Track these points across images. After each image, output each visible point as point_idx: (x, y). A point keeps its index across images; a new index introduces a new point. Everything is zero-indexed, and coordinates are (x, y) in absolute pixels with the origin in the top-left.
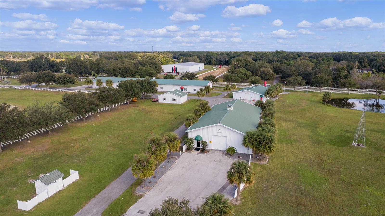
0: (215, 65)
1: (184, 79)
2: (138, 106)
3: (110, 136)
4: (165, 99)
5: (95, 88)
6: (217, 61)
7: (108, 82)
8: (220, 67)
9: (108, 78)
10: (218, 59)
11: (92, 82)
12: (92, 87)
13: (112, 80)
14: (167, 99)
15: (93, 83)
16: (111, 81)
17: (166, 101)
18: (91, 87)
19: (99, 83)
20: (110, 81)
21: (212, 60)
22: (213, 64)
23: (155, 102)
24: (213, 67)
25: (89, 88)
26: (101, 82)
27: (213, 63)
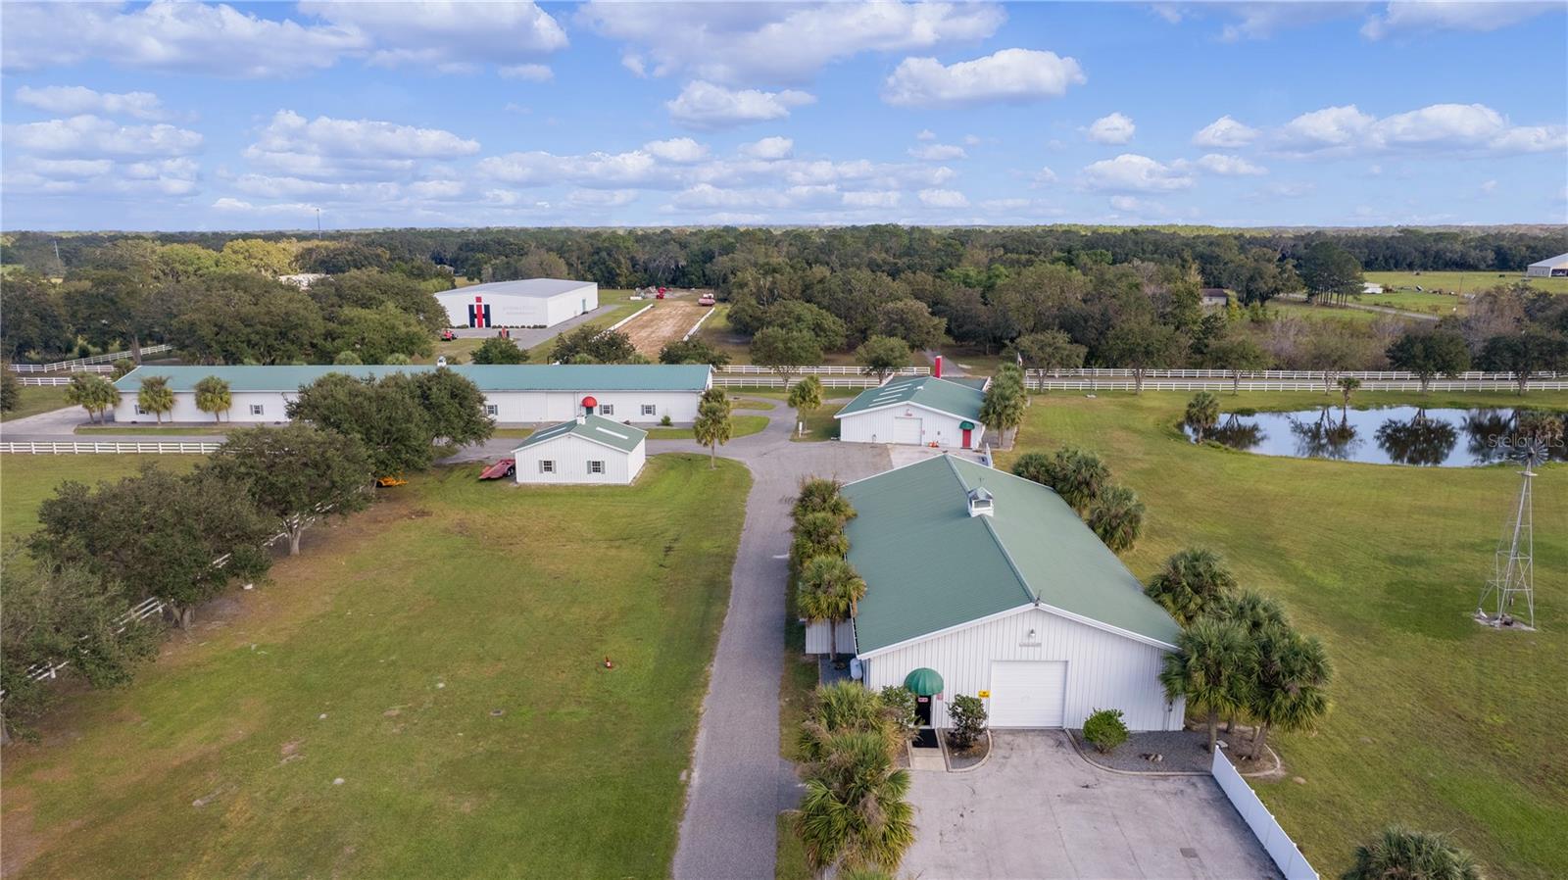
0: (631, 286)
1: (583, 362)
2: (423, 514)
3: (396, 711)
4: (548, 466)
5: (134, 423)
6: (636, 272)
7: (207, 390)
8: (662, 298)
9: (200, 373)
10: (641, 263)
11: (113, 396)
12: (111, 419)
13: (227, 383)
14: (558, 466)
15: (120, 399)
16: (225, 387)
17: (555, 472)
18: (107, 421)
19: (158, 399)
20: (219, 387)
21: (619, 267)
22: (623, 283)
23: (499, 483)
24: (632, 298)
25: (97, 422)
26: (166, 392)
27: (622, 280)
